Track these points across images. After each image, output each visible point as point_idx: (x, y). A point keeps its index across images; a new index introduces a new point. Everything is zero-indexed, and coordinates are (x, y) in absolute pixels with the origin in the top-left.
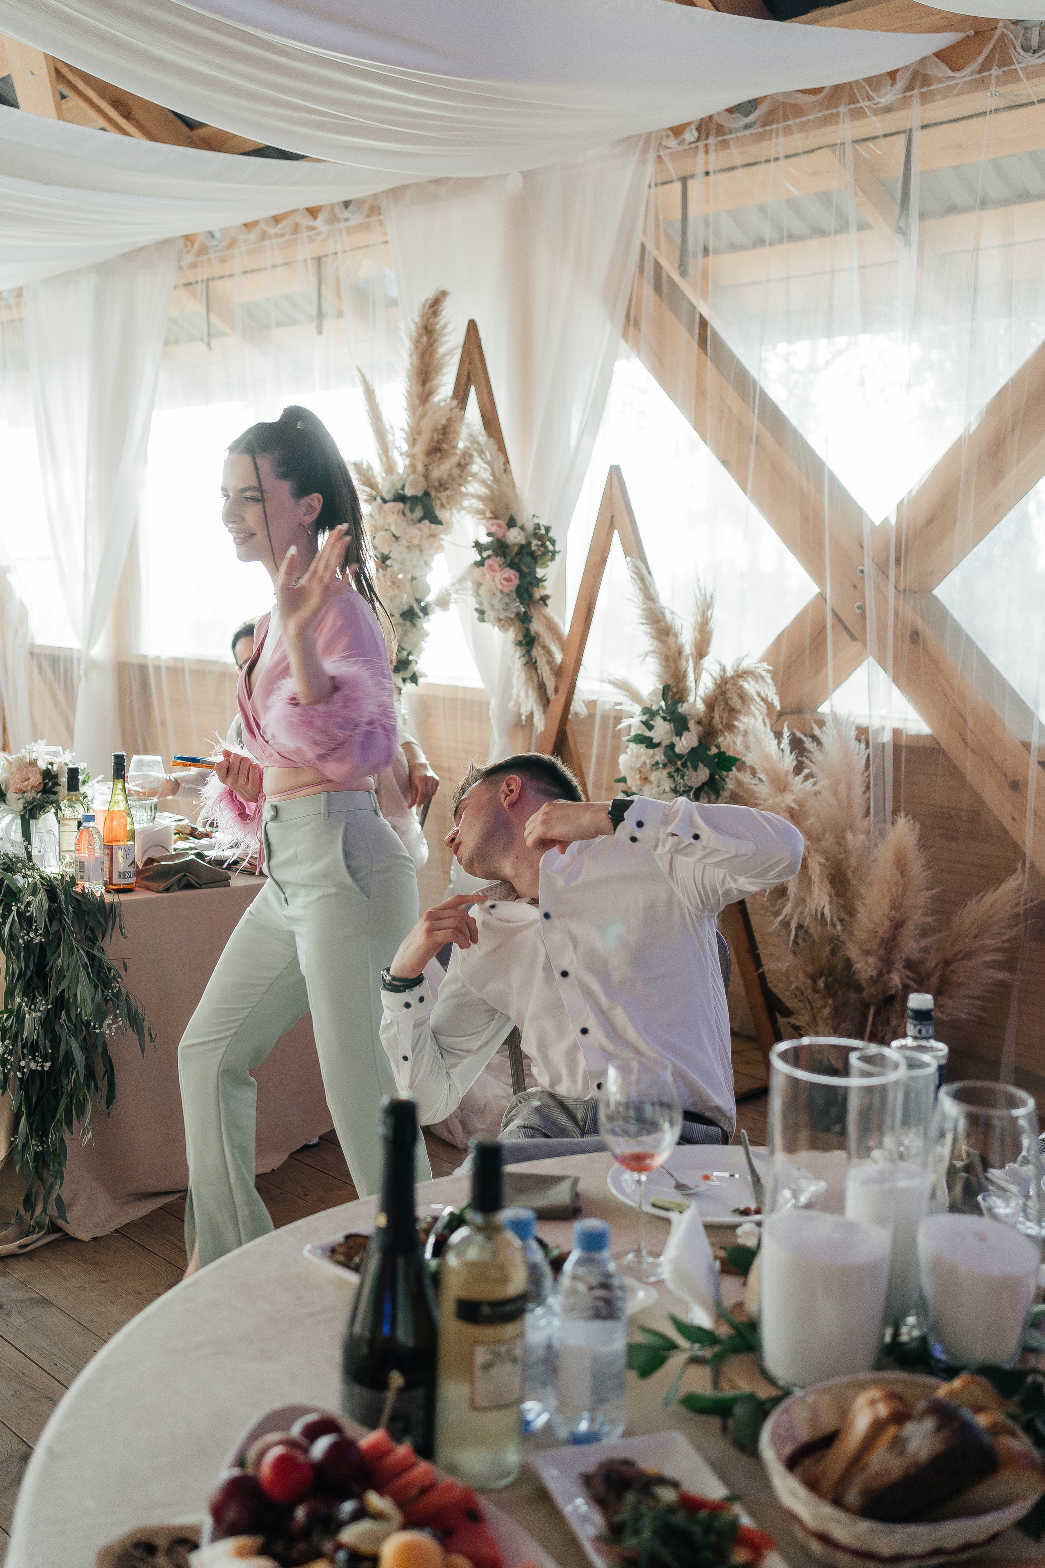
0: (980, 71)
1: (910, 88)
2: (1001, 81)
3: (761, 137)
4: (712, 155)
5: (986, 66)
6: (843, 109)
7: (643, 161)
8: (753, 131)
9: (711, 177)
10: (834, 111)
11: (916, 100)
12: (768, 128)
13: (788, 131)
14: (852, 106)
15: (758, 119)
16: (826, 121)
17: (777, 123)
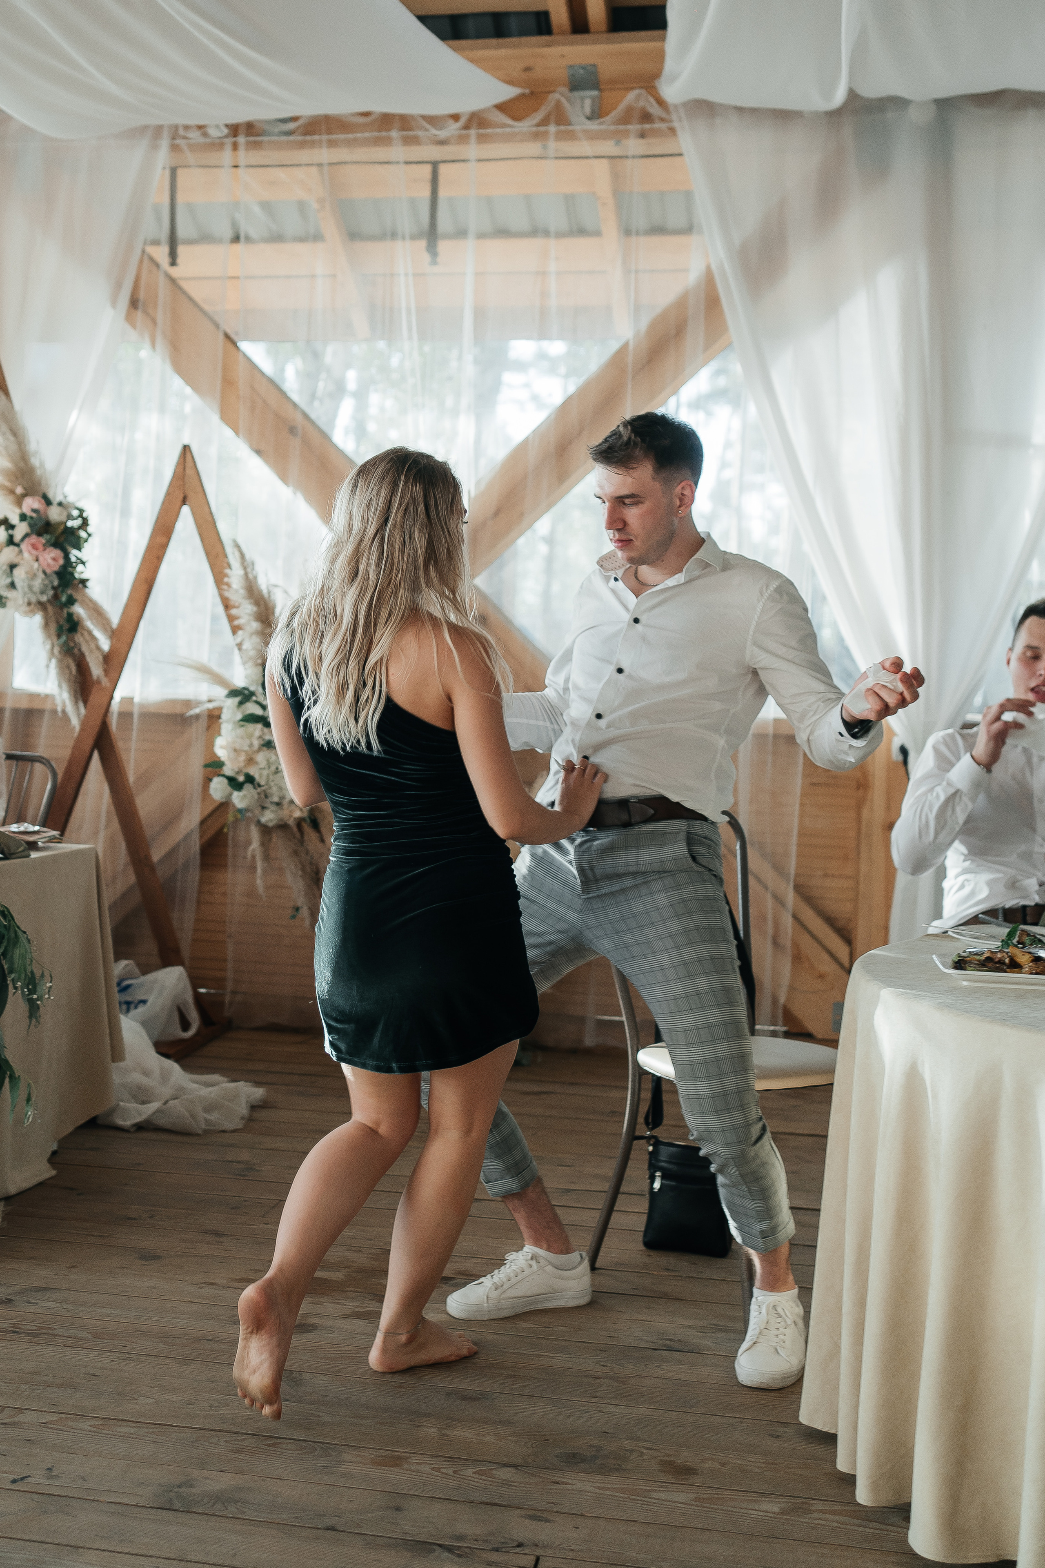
0: (538, 125)
1: (466, 127)
2: (559, 136)
3: (302, 145)
4: (242, 152)
5: (544, 122)
6: (394, 134)
7: (154, 147)
8: (291, 138)
9: (240, 171)
10: (384, 134)
11: (473, 139)
12: (308, 138)
13: (332, 144)
14: (404, 133)
15: (298, 128)
16: (379, 142)
17: (320, 134)
